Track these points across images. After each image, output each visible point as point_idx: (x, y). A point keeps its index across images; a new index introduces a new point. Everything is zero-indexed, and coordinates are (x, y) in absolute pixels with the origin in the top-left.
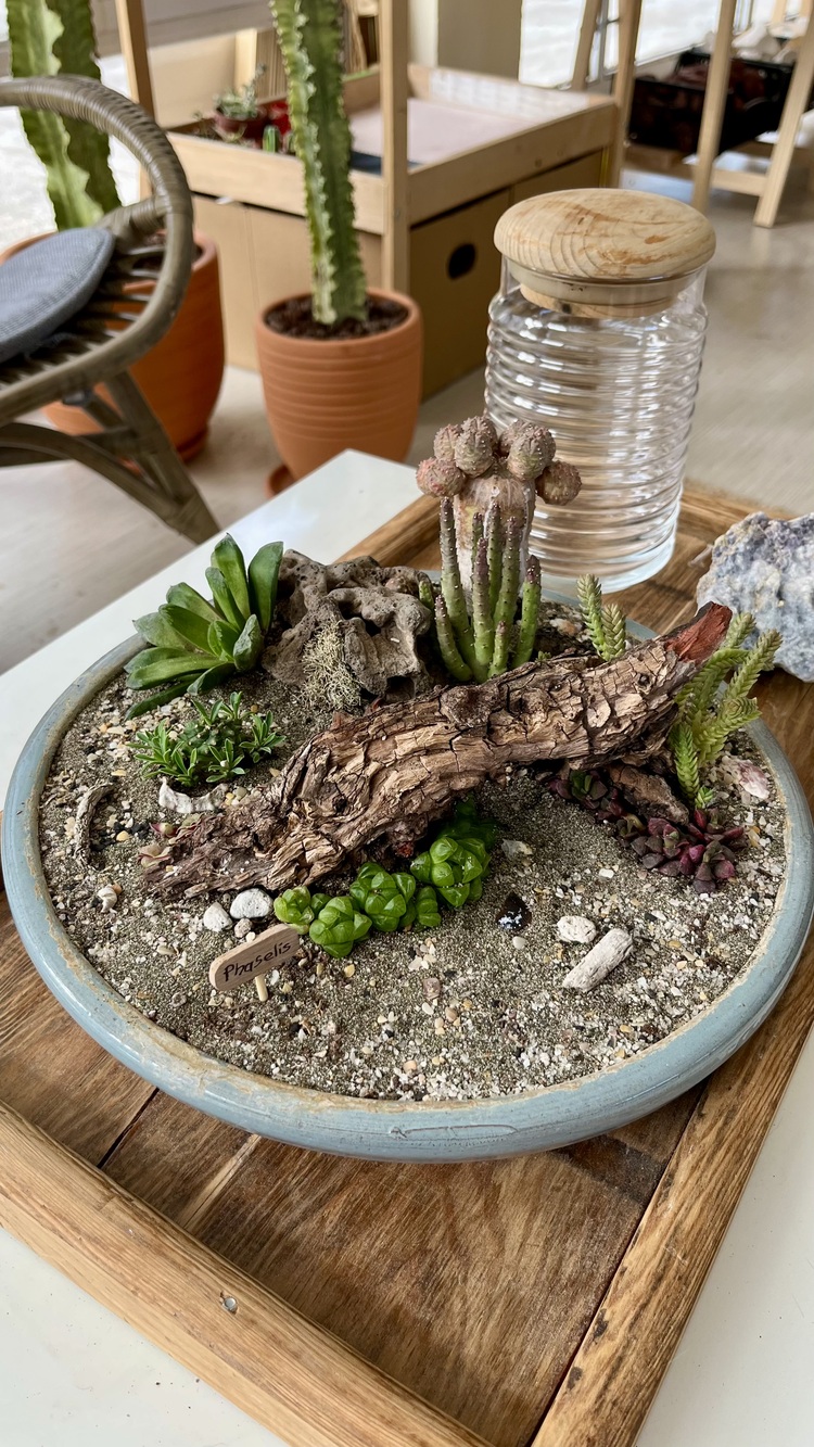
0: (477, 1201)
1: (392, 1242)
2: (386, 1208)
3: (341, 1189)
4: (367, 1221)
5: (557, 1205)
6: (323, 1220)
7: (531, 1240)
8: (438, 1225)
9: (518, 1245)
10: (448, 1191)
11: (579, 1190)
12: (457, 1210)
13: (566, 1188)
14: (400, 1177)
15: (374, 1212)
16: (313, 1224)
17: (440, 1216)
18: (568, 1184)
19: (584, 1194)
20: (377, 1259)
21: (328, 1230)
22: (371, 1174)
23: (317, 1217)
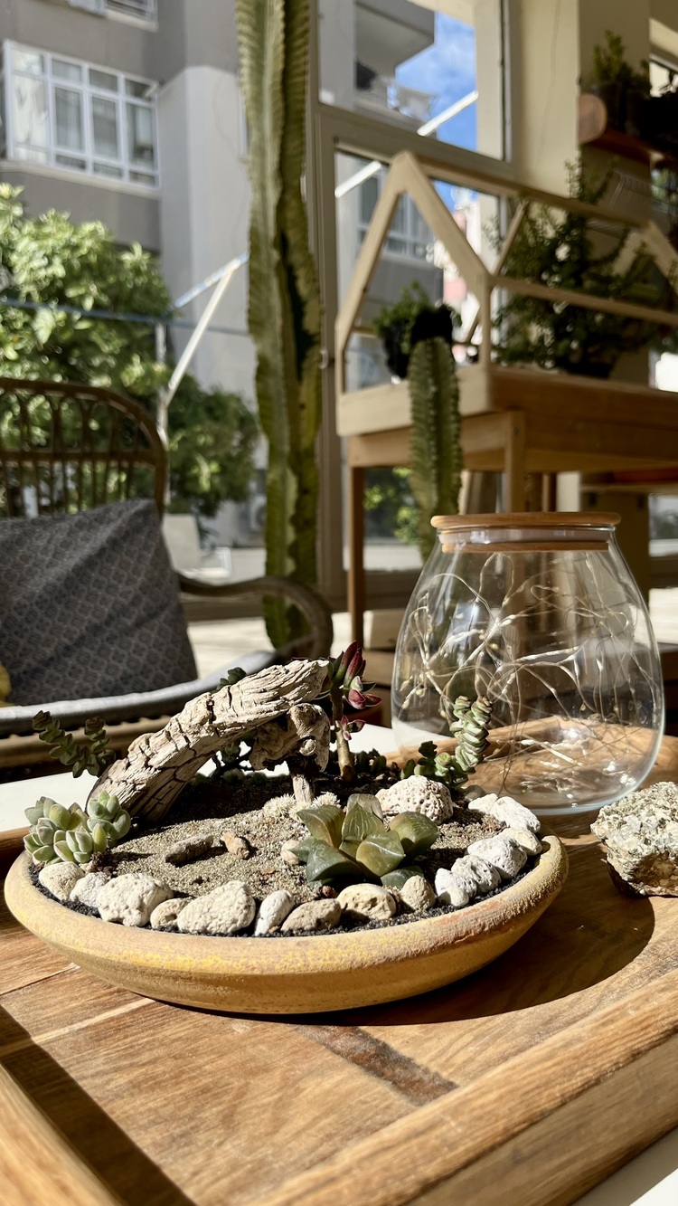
0: (272, 1095)
1: (165, 1106)
2: (177, 1083)
3: (143, 1065)
4: (152, 1089)
5: (357, 1113)
6: (112, 1080)
7: (312, 1131)
8: (220, 1104)
9: (295, 1131)
10: (247, 1084)
11: (388, 1107)
12: (248, 1096)
13: (374, 1103)
14: (207, 1067)
15: (163, 1084)
16: (98, 1081)
17: (226, 1098)
18: (377, 1101)
19: (390, 1112)
20: (141, 1114)
21: (112, 1085)
22: (179, 1061)
23: (109, 1076)
